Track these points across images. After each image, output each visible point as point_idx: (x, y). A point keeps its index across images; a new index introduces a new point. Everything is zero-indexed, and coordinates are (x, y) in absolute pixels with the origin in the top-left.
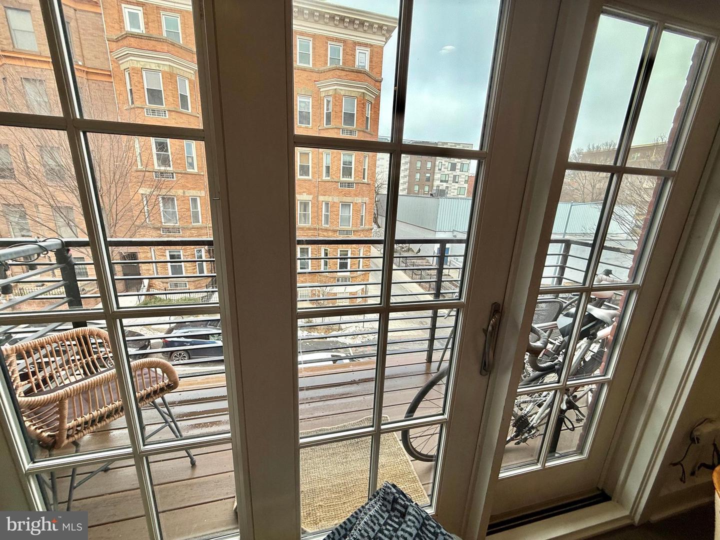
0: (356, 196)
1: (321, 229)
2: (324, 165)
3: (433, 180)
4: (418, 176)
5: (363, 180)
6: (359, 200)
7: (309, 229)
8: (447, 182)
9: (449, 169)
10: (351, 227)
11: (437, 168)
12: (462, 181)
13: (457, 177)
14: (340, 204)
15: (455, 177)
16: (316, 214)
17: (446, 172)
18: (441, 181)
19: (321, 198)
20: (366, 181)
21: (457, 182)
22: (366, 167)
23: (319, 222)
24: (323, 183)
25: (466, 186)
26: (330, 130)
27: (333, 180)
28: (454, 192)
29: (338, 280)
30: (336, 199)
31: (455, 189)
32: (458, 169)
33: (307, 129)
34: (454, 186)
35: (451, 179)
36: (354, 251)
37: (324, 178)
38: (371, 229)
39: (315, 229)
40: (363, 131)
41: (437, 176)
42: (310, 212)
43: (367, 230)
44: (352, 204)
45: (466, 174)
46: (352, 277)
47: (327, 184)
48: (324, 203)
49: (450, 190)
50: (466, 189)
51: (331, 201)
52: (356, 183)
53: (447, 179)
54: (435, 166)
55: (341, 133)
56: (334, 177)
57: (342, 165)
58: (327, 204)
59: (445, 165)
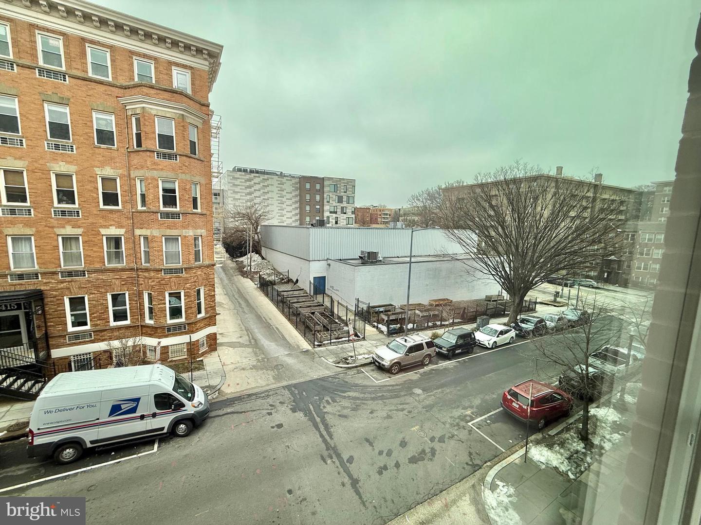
0: (184, 228)
1: (141, 269)
2: (139, 192)
3: (323, 211)
4: (308, 208)
5: (195, 211)
6: (190, 233)
7: (123, 270)
8: (336, 213)
9: (337, 202)
10: (181, 264)
11: (325, 201)
12: (349, 212)
13: (345, 208)
14: (163, 238)
15: (342, 208)
16: (132, 252)
17: (335, 204)
18: (331, 212)
19: (138, 232)
20: (199, 210)
21: (345, 213)
22: (198, 196)
23: (138, 260)
24: (138, 214)
25: (353, 216)
26: (141, 153)
27: (149, 210)
28: (343, 222)
29: (169, 330)
30: (156, 233)
31: (343, 219)
32: (345, 201)
33: (109, 151)
34: (343, 216)
35: (339, 210)
36: (188, 292)
37: (140, 208)
38: (214, 265)
39: (132, 269)
40: (186, 156)
41: (326, 208)
42: (124, 249)
43: (208, 266)
44: (180, 238)
45: (352, 205)
46: (188, 324)
47: (144, 215)
48: (142, 239)
49: (340, 221)
50: (354, 218)
51: (149, 234)
52: (182, 214)
53: (335, 210)
54: (323, 199)
55: (156, 157)
56: (151, 207)
57: (161, 193)
58: (146, 238)
59: (332, 197)
